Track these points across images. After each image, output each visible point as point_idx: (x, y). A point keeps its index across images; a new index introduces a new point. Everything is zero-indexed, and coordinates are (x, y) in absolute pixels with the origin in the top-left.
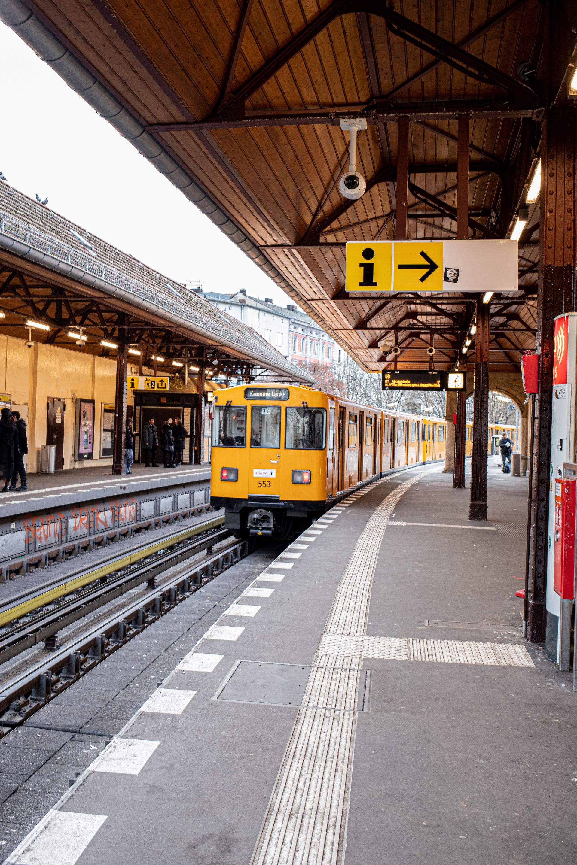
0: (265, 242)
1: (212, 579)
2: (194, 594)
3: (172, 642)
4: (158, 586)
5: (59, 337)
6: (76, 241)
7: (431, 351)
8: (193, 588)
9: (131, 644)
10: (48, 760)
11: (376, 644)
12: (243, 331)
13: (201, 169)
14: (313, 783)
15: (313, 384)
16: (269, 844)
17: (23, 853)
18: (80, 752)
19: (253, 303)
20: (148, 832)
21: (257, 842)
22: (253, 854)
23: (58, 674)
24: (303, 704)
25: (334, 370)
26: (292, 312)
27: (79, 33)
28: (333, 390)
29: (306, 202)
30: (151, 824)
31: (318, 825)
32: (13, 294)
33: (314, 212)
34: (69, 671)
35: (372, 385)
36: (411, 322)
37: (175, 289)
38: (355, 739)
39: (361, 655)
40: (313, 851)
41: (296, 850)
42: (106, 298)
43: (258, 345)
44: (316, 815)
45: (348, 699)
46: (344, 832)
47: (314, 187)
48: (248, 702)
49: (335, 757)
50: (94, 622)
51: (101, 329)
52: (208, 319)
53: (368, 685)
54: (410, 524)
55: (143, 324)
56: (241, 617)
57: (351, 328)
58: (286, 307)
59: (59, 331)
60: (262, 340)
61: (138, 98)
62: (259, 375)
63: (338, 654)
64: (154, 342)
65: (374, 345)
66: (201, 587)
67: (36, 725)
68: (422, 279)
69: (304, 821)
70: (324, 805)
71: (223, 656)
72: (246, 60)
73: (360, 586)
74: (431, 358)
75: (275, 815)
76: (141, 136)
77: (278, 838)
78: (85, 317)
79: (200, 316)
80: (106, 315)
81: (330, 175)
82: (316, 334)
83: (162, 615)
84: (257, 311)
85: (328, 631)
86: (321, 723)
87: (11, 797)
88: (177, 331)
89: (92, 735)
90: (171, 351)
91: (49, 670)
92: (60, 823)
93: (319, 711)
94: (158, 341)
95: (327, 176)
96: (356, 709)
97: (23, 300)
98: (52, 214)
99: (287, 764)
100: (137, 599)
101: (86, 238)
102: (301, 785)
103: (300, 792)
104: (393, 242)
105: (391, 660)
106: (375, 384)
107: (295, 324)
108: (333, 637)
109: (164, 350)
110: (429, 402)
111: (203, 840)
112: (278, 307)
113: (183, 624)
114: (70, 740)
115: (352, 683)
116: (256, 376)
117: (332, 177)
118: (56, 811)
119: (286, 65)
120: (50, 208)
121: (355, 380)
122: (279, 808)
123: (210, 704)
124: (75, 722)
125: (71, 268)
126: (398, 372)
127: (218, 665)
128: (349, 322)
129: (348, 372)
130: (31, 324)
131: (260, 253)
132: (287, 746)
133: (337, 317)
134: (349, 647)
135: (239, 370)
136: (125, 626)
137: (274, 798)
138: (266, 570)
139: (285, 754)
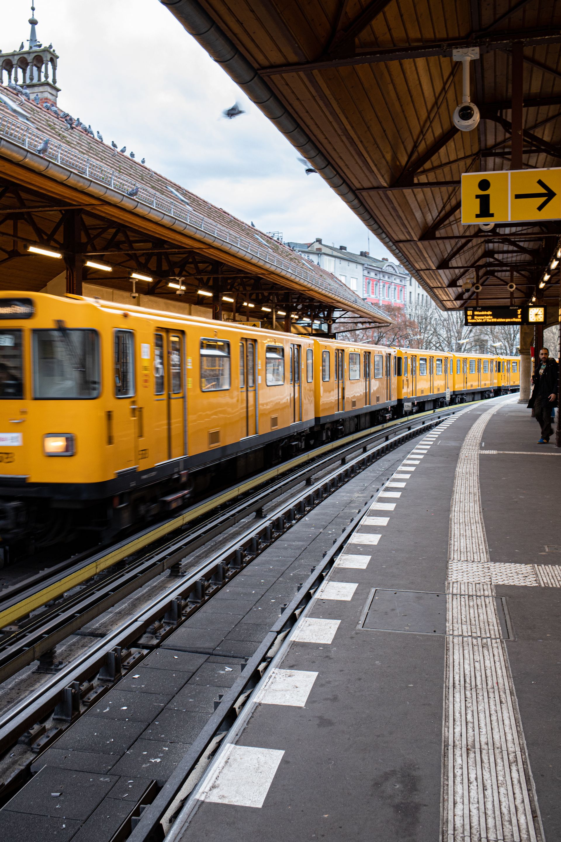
0: (362, 185)
1: (314, 507)
2: (299, 522)
3: (286, 567)
4: (266, 516)
5: (158, 288)
6: (174, 197)
7: (511, 287)
8: (298, 516)
9: (248, 570)
10: (188, 681)
11: (503, 570)
12: (325, 276)
13: (307, 112)
14: (482, 715)
15: (391, 324)
16: (454, 782)
17: (210, 790)
18: (217, 674)
19: (329, 251)
20: (329, 768)
21: (442, 779)
23: (186, 600)
24: (447, 632)
25: (405, 311)
26: (365, 258)
28: (406, 329)
29: (403, 143)
30: (329, 759)
31: (499, 761)
32: (116, 249)
33: (409, 153)
34: (196, 596)
35: (442, 324)
36: (488, 261)
37: (263, 239)
38: (510, 669)
39: (490, 581)
40: (502, 790)
41: (484, 789)
44: (494, 750)
45: (491, 627)
46: (528, 769)
47: (411, 127)
48: (393, 631)
49: (496, 688)
50: (211, 550)
51: (196, 278)
53: (506, 612)
54: (501, 452)
56: (365, 546)
57: (434, 268)
58: (359, 254)
60: (341, 284)
61: (253, 40)
62: (340, 317)
63: (468, 581)
64: (245, 289)
65: (453, 284)
66: (305, 515)
67: (172, 648)
68: (540, 208)
69: (483, 757)
70: (499, 739)
71: (357, 584)
73: (471, 513)
74: (512, 293)
75: (452, 750)
76: (253, 81)
77: (462, 775)
78: (182, 269)
80: (201, 266)
81: (426, 114)
82: (389, 278)
83: (273, 542)
84: (333, 259)
85: (452, 558)
86: (471, 652)
87: (159, 717)
88: (269, 278)
89: (225, 656)
90: (260, 297)
91: (178, 595)
92: (240, 758)
93: (465, 639)
94: (248, 288)
95: (424, 115)
96: (502, 637)
97: (126, 254)
98: (151, 172)
99: (449, 695)
101: (181, 194)
102: (469, 717)
103: (470, 725)
105: (522, 586)
107: (369, 269)
108: (459, 564)
109: (254, 297)
110: (496, 338)
111: (386, 776)
112: (352, 254)
113: (293, 551)
114: (205, 661)
115: (491, 609)
116: (337, 318)
117: (429, 117)
120: (148, 167)
121: (426, 320)
122: (454, 742)
123: (357, 634)
124: (208, 645)
125: (174, 220)
126: (480, 309)
127: (355, 593)
128: (433, 262)
129: (420, 312)
130: (135, 276)
131: (357, 197)
132: (445, 676)
133: (422, 258)
134: (477, 573)
135: (322, 313)
136: (242, 554)
137: (446, 732)
138: (376, 499)
139: (444, 685)
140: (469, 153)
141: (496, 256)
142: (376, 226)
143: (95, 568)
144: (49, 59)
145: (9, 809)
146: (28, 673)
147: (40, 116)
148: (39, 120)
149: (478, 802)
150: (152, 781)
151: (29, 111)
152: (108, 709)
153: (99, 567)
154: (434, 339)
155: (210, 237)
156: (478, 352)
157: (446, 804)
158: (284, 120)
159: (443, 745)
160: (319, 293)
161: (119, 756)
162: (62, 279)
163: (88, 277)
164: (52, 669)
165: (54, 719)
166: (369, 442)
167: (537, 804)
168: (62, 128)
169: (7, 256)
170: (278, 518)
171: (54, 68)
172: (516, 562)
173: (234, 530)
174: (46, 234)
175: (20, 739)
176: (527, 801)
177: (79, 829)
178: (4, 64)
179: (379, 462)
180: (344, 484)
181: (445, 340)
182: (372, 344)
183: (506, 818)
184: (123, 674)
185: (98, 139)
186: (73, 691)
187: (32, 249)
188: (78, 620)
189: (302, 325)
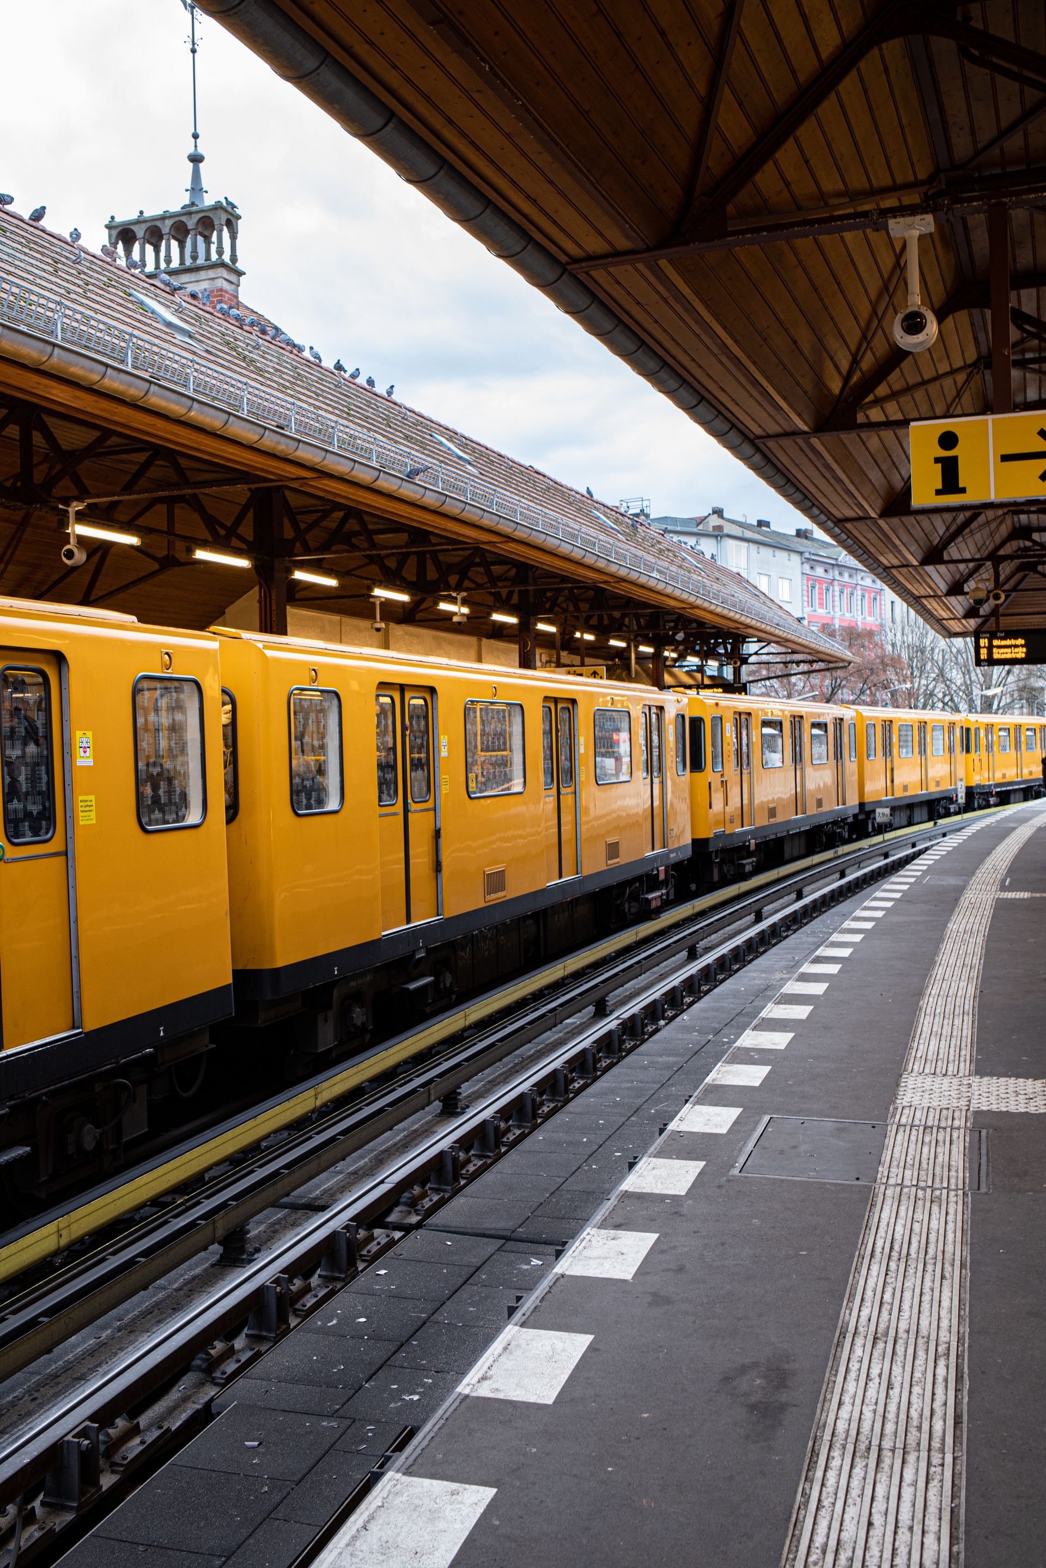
0: (764, 431)
1: (700, 998)
2: (673, 1023)
3: (644, 1099)
4: (612, 1012)
5: (422, 612)
6: (445, 452)
8: (670, 1013)
9: (577, 1104)
10: (468, 1279)
11: (993, 1089)
12: (725, 579)
13: (656, 322)
14: (907, 1295)
15: (850, 663)
16: (845, 1378)
17: (479, 1382)
18: (516, 1269)
19: (737, 531)
20: (658, 1358)
21: (827, 1375)
22: (823, 1391)
23: (467, 1151)
24: (878, 1180)
25: (883, 638)
26: (805, 541)
27: (464, 135)
28: (885, 671)
29: (832, 358)
30: (660, 1347)
31: (921, 1354)
32: (346, 547)
33: (845, 373)
34: (485, 1146)
35: (953, 659)
36: (1022, 545)
37: (608, 518)
39: (968, 1106)
40: (917, 1390)
41: (890, 1386)
42: (500, 543)
43: (753, 602)
44: (916, 1339)
45: (953, 1173)
46: (963, 1364)
47: (844, 332)
48: (790, 1178)
49: (940, 1258)
50: (514, 1070)
51: (490, 593)
52: (666, 564)
53: (984, 1151)
54: (1038, 895)
55: (558, 580)
56: (763, 1050)
57: (915, 563)
58: (794, 533)
59: (422, 601)
60: (757, 593)
62: (756, 653)
63: (930, 1105)
64: (577, 609)
65: (956, 589)
66: (683, 1011)
67: (443, 1228)
68: (1044, 477)
69: (898, 1347)
70: (928, 1325)
71: (741, 1109)
72: (725, 140)
73: (958, 999)
75: (851, 1339)
76: (560, 281)
77: (859, 1370)
78: (463, 576)
79: (653, 561)
80: (496, 569)
81: (869, 308)
82: (850, 576)
83: (624, 1057)
84: (746, 544)
85: (909, 1070)
86: (911, 1209)
87: (418, 1333)
89: (531, 1242)
90: (606, 622)
91: (453, 1144)
92: (525, 1343)
93: (905, 1190)
94: (584, 606)
95: (864, 310)
96: (967, 1188)
97: (363, 555)
98: (404, 411)
100: (580, 1033)
101: (459, 446)
102: (887, 1297)
103: (886, 1307)
104: (990, 418)
105: (1020, 1113)
106: (960, 657)
107: (812, 562)
108: (920, 1079)
109: (594, 621)
111: (743, 1369)
112: (779, 534)
113: (658, 1072)
114: (498, 1250)
115: (958, 1149)
116: (750, 655)
117: (875, 311)
118: (517, 1328)
119: (792, 139)
120: (398, 401)
121: (922, 653)
122: (856, 1328)
123: (728, 1181)
124: (503, 1224)
125: (444, 498)
126: (1003, 635)
127: (736, 1123)
128: (912, 554)
129: (910, 639)
130: (380, 593)
131: (758, 449)
132: (860, 1242)
133: (890, 546)
134: (947, 1093)
135: (722, 646)
136: (566, 1076)
137: (847, 1314)
138: (796, 976)
139: (857, 1253)
140: (958, 363)
141: (1036, 536)
142: (798, 496)
143: (313, 1099)
144: (223, 222)
145: (180, 1463)
146: (204, 1267)
147: (211, 327)
148: (209, 335)
149: (876, 1403)
150: (406, 1428)
151: (193, 321)
152: (335, 1322)
153: (319, 1096)
154: (940, 690)
155: (508, 522)
156: (1025, 710)
157: (827, 1405)
158: (618, 334)
159: (838, 1331)
160: (711, 612)
161: (353, 1391)
162: (251, 600)
163: (298, 596)
164: (243, 1260)
165: (247, 1335)
166: (806, 882)
167: (965, 1407)
168: (248, 345)
169: (156, 566)
170: (633, 1016)
171: (233, 237)
172: (1017, 1076)
173: (556, 1037)
174: (223, 526)
175: (194, 1363)
176: (951, 1403)
177: (289, 1494)
178: (147, 234)
179: (824, 916)
180: (757, 957)
181: (959, 689)
182: (821, 701)
183: (915, 1423)
184: (360, 1269)
185: (312, 359)
186: (278, 1289)
187: (201, 555)
188: (286, 1180)
189: (687, 669)
